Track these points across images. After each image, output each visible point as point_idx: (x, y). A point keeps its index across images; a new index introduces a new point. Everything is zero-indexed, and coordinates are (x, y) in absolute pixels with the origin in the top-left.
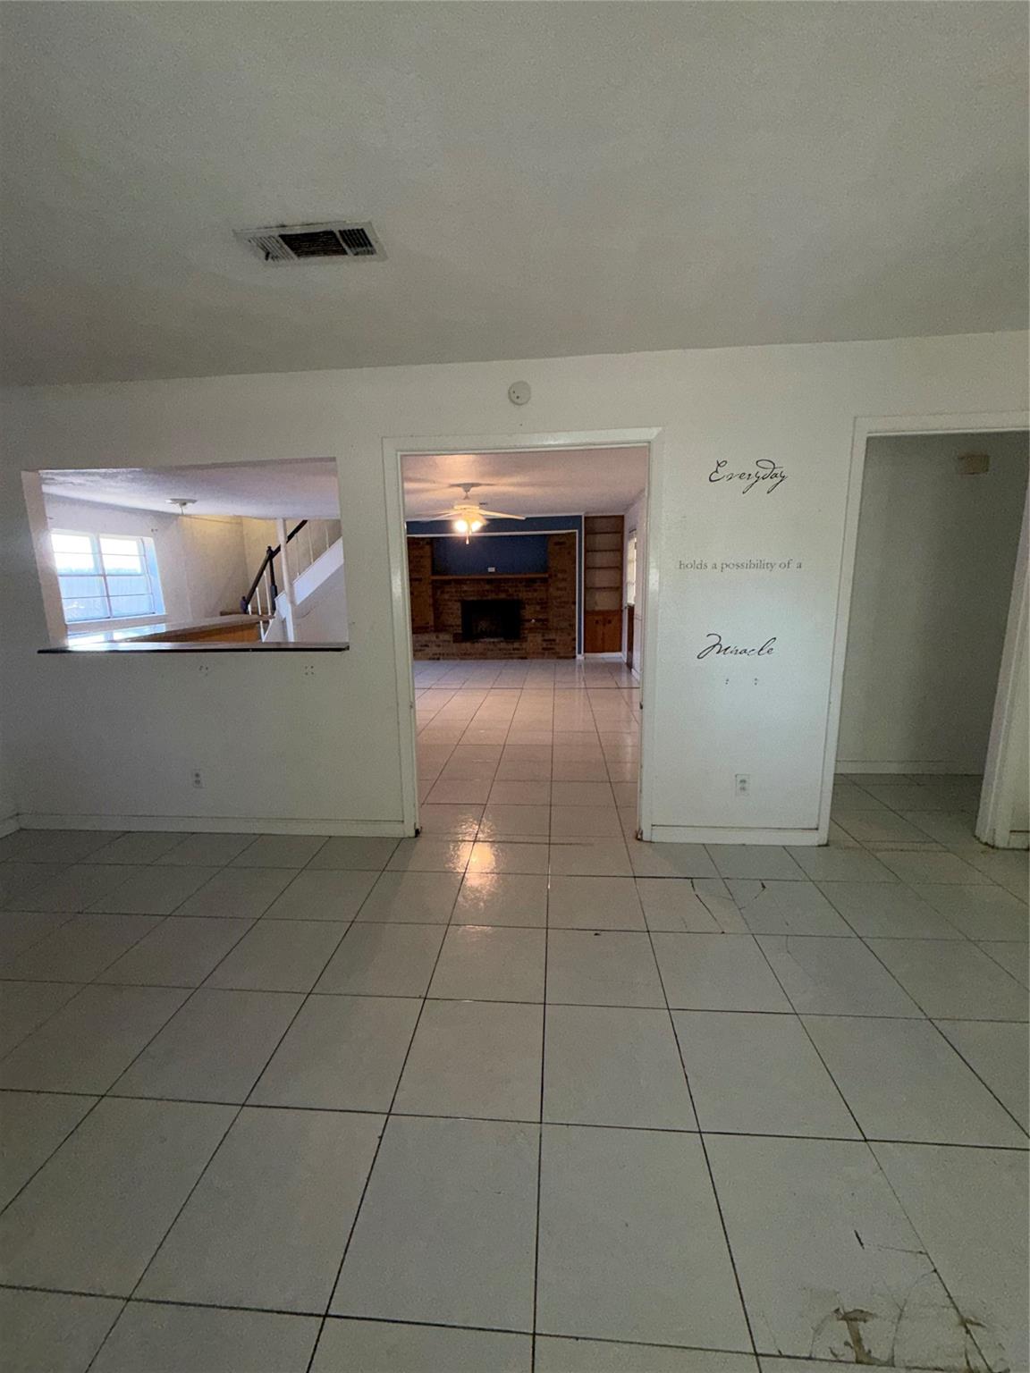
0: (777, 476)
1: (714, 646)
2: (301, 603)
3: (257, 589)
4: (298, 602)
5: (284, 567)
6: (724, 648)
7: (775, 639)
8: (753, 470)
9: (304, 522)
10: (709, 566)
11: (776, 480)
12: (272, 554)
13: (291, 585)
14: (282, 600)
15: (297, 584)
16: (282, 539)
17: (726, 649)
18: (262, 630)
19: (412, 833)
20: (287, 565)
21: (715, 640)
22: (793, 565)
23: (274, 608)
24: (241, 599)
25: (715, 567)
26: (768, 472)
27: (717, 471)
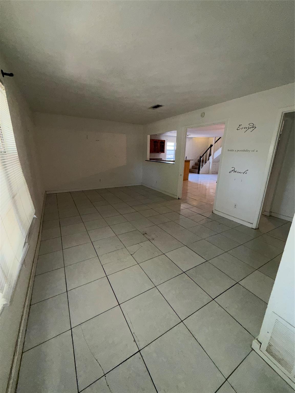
0: (254, 127)
1: (233, 170)
2: (215, 159)
3: (205, 154)
4: (214, 158)
5: (213, 149)
6: (235, 171)
7: (248, 170)
8: (248, 126)
9: (220, 138)
10: (234, 151)
11: (253, 128)
12: (211, 146)
13: (214, 154)
14: (211, 157)
15: (215, 154)
16: (214, 142)
17: (236, 171)
18: (204, 164)
19: (178, 198)
20: (214, 149)
21: (233, 169)
22: (255, 151)
23: (209, 159)
24: (200, 156)
25: (236, 151)
26: (252, 126)
27: (239, 127)
